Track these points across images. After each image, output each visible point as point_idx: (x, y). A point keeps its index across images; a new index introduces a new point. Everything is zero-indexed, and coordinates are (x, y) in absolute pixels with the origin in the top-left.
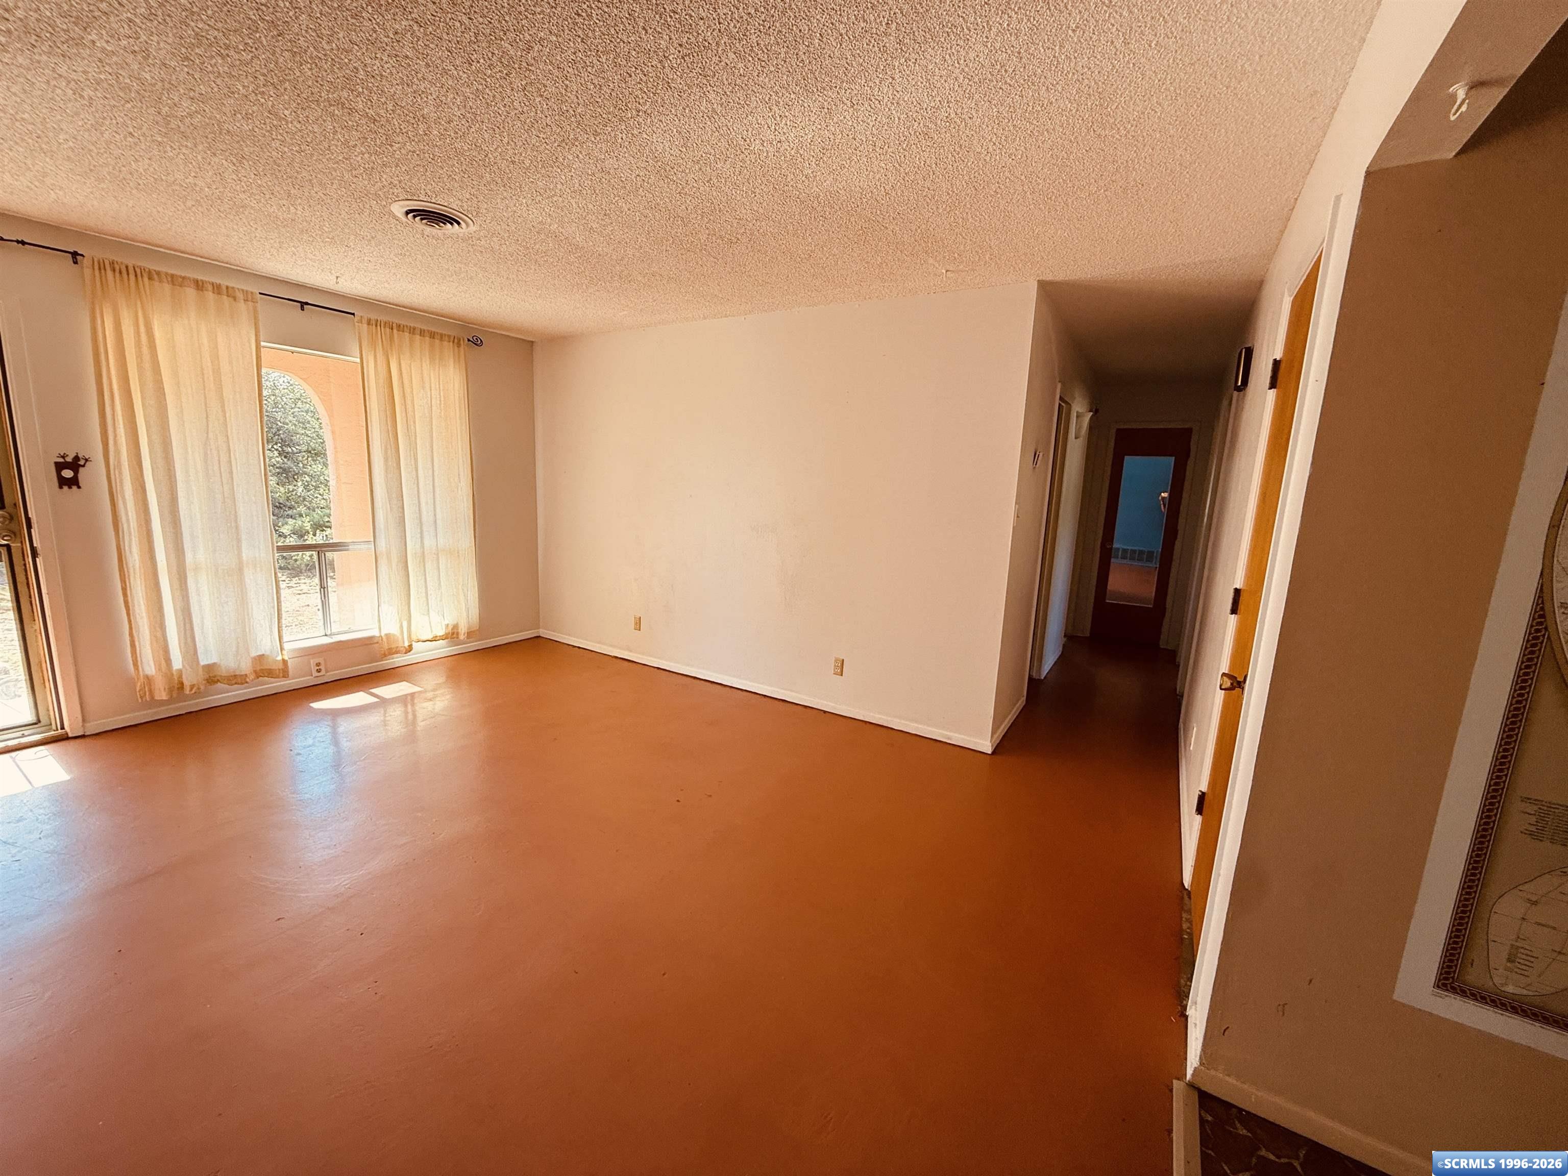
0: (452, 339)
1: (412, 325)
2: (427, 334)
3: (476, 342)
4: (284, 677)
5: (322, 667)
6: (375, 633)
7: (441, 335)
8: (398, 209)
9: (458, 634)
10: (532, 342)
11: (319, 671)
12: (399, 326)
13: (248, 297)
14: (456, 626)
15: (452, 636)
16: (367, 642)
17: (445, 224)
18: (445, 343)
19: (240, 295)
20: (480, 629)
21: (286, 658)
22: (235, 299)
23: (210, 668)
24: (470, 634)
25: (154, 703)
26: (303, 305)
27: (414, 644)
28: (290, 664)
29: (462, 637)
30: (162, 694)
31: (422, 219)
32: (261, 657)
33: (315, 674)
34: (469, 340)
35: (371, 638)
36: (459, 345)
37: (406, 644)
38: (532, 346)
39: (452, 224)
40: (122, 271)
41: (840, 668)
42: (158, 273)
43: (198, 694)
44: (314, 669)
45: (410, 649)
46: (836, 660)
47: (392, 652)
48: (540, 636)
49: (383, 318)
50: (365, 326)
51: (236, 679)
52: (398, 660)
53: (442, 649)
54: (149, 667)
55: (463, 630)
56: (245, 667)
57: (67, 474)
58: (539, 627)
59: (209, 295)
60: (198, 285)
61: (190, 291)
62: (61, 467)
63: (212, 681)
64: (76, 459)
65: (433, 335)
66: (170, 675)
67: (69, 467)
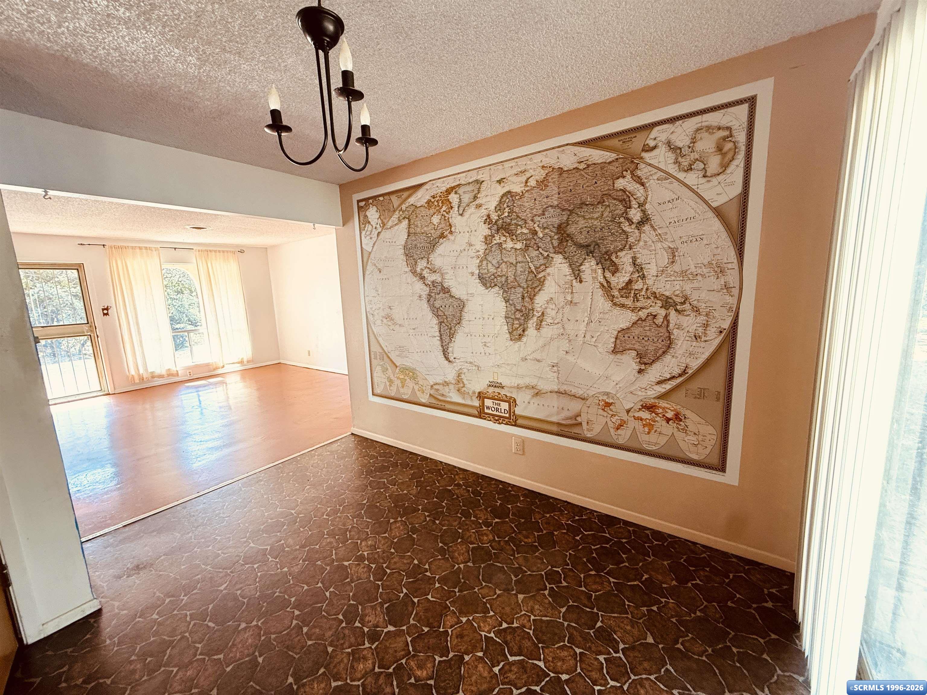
0: (231, 252)
1: (215, 249)
2: (221, 252)
3: (242, 252)
4: (177, 376)
5: (191, 373)
6: (211, 361)
7: (227, 251)
9: (243, 361)
10: (266, 248)
13: (156, 249)
14: (242, 359)
15: (241, 362)
16: (207, 365)
18: (229, 254)
19: (154, 249)
20: (253, 360)
21: (177, 370)
22: (152, 250)
23: (152, 372)
24: (248, 362)
25: (134, 384)
26: (175, 248)
27: (225, 365)
28: (179, 372)
29: (245, 363)
30: (137, 381)
32: (169, 369)
33: (189, 376)
34: (238, 251)
35: (209, 363)
36: (234, 253)
37: (222, 365)
40: (117, 248)
42: (128, 247)
43: (148, 381)
44: (188, 374)
45: (223, 367)
47: (217, 368)
48: (280, 363)
49: (204, 248)
50: (198, 252)
51: (161, 376)
52: (220, 371)
53: (238, 367)
54: (133, 372)
55: (245, 360)
56: (164, 372)
57: (105, 312)
58: (280, 359)
59: (144, 251)
60: (140, 248)
61: (138, 250)
62: (103, 310)
63: (153, 377)
64: (108, 307)
65: (223, 252)
66: (139, 375)
67: (106, 310)
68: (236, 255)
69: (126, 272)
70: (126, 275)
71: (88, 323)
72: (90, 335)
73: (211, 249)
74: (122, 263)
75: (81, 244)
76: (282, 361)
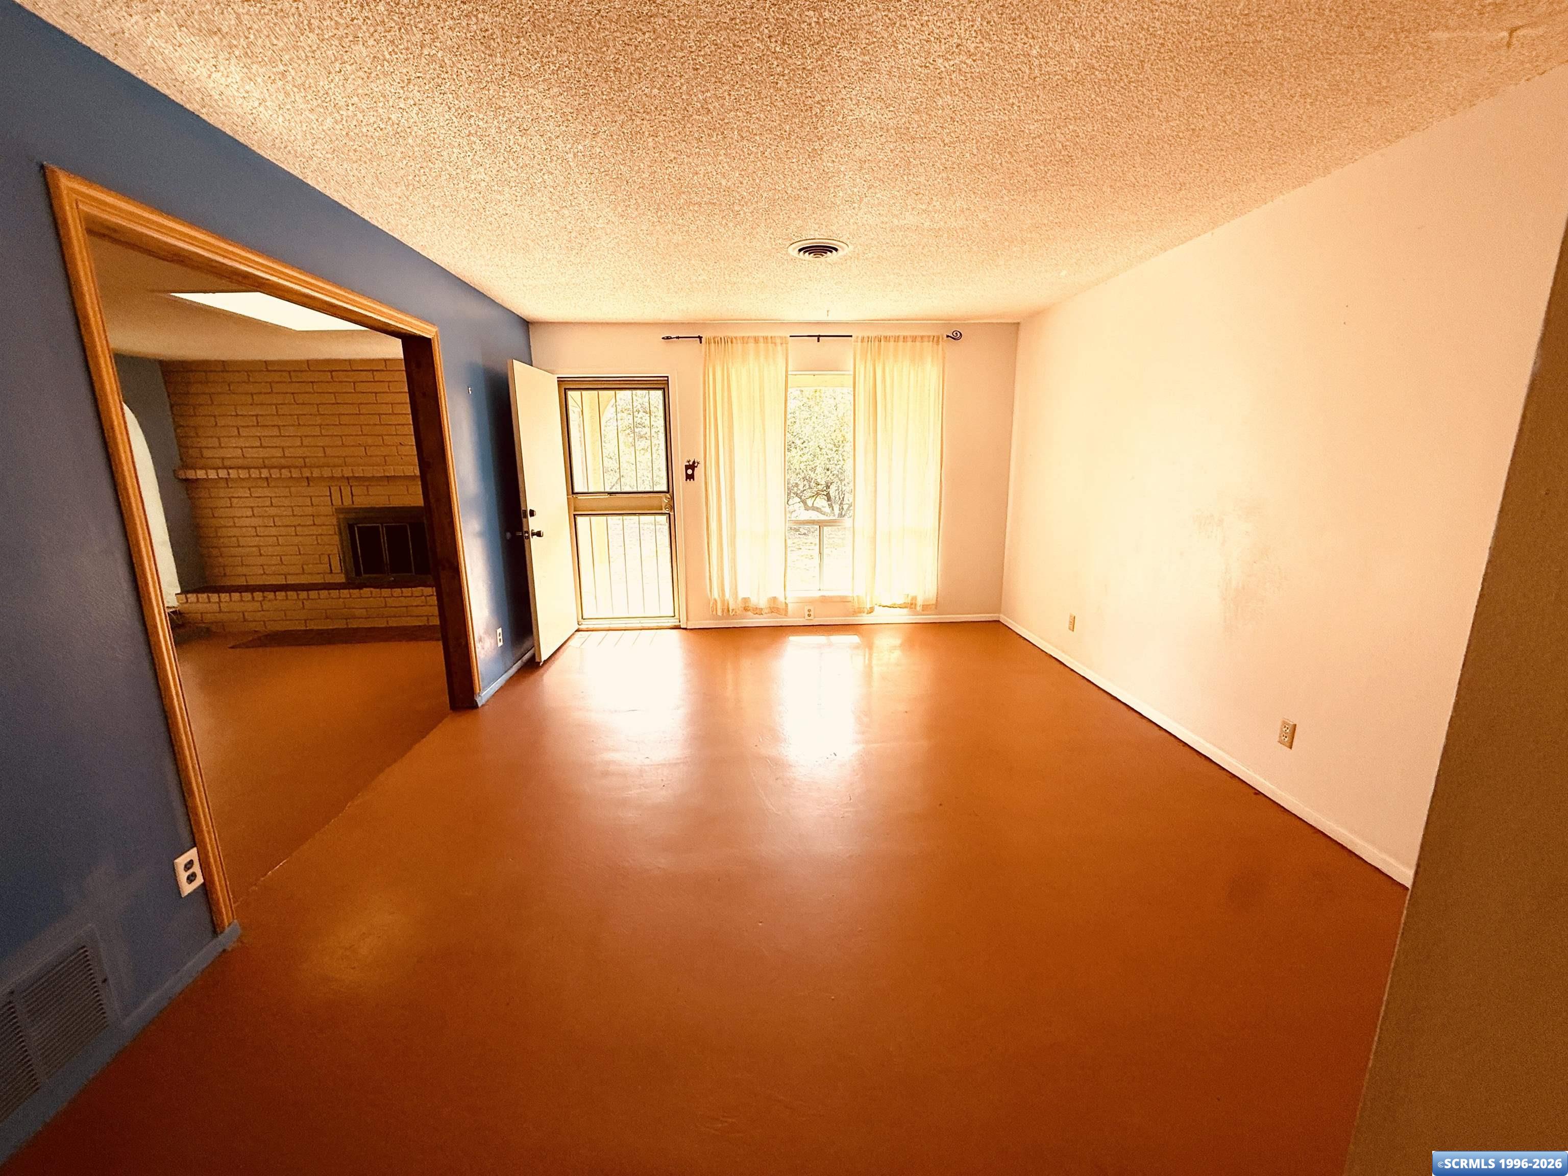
0: (931, 339)
1: (897, 334)
3: (956, 337)
4: (785, 615)
5: (812, 613)
6: (849, 594)
7: (922, 337)
8: (793, 251)
9: (916, 605)
10: (1018, 323)
11: (809, 615)
12: (886, 337)
13: (784, 341)
14: (914, 598)
15: (911, 605)
16: (843, 600)
17: (826, 253)
18: (926, 344)
19: (778, 341)
20: (937, 605)
21: (787, 602)
22: (775, 344)
23: (746, 600)
24: (925, 607)
25: (716, 616)
26: (819, 336)
27: (876, 609)
28: (790, 607)
29: (919, 608)
30: (719, 611)
31: (809, 254)
32: (775, 599)
33: (807, 617)
34: (948, 336)
35: (846, 597)
36: (938, 341)
37: (868, 606)
38: (1018, 329)
39: (831, 252)
40: (717, 341)
41: (1290, 735)
42: (736, 338)
43: (737, 617)
44: (806, 613)
45: (871, 610)
46: (1285, 724)
47: (858, 611)
48: (999, 621)
49: (872, 333)
50: (859, 343)
51: (758, 611)
52: (865, 619)
53: (904, 616)
54: (716, 595)
55: (920, 602)
56: (764, 604)
57: (690, 472)
58: (999, 612)
59: (762, 345)
60: (756, 340)
61: (752, 345)
62: (687, 467)
63: (746, 609)
64: (694, 462)
65: (914, 339)
66: (723, 601)
67: (692, 466)
68: (940, 346)
70: (726, 400)
71: (668, 492)
72: (669, 514)
73: (888, 334)
74: (723, 376)
75: (668, 338)
76: (1004, 619)
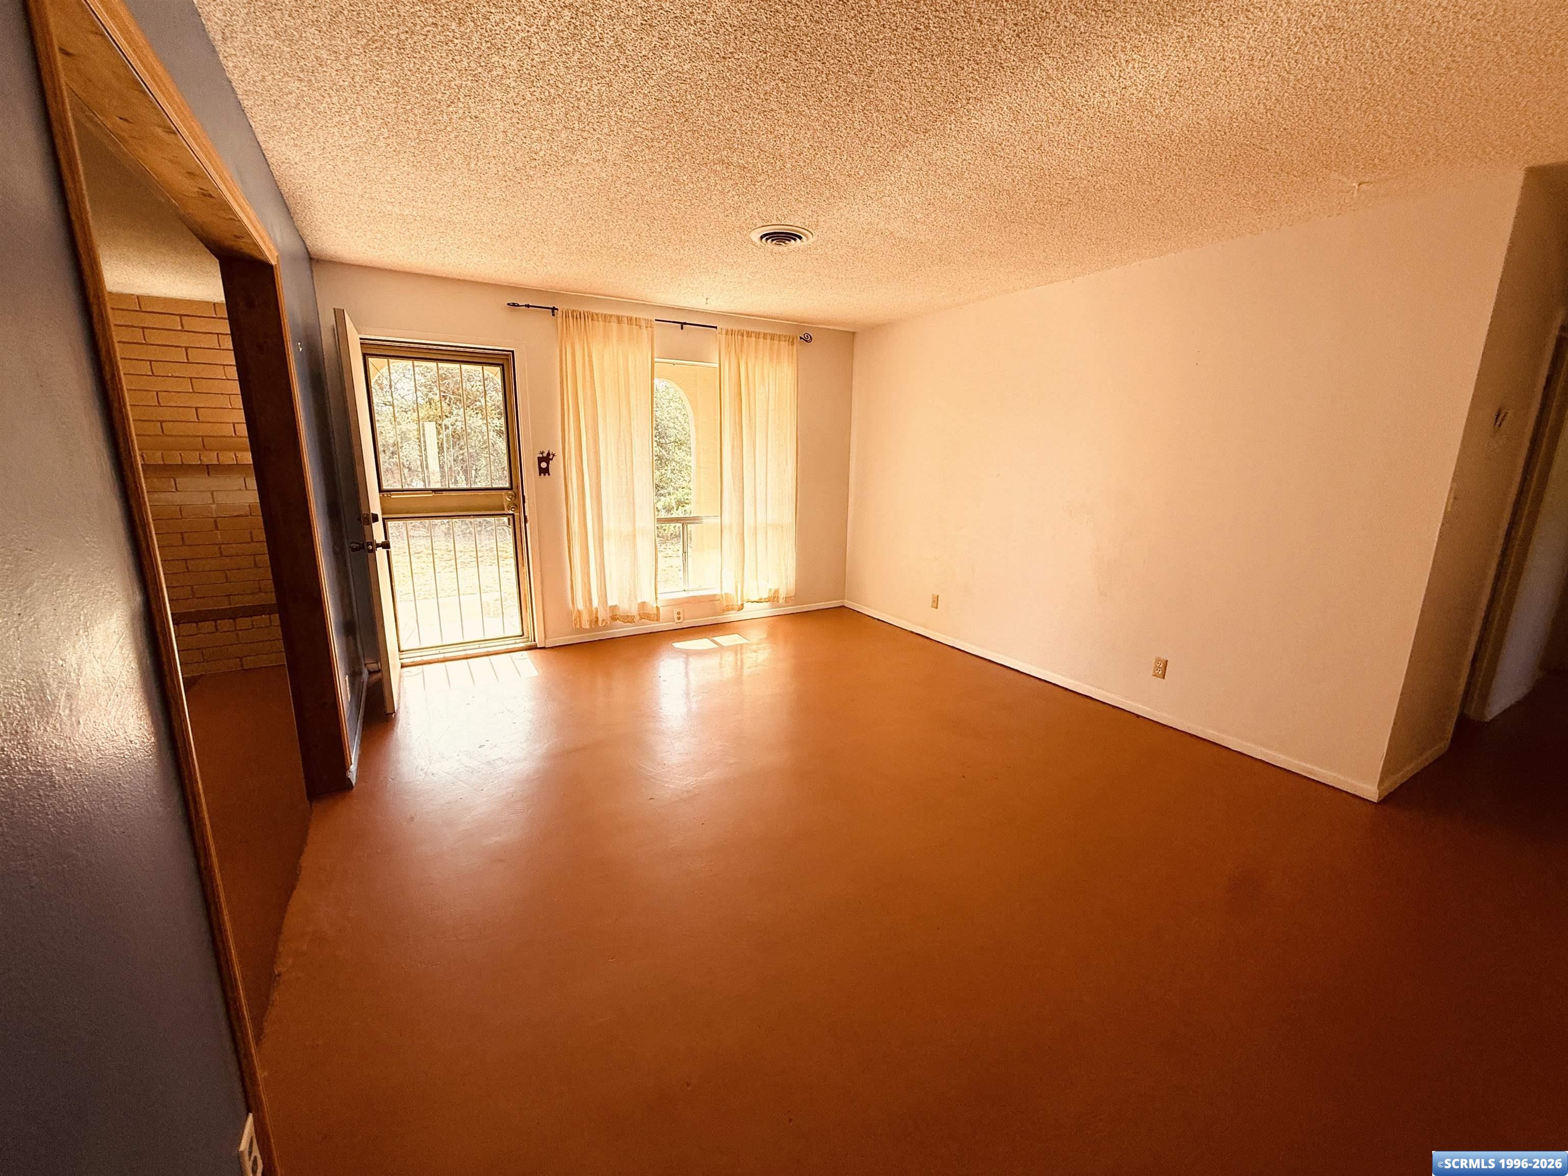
0: (787, 339)
1: (758, 331)
2: (768, 337)
3: (807, 339)
4: (657, 620)
5: (681, 616)
6: (718, 592)
7: (780, 336)
8: (755, 236)
9: (778, 597)
10: (854, 333)
11: (679, 618)
12: (748, 333)
13: (649, 324)
14: (777, 591)
15: (773, 599)
16: (712, 599)
17: (789, 241)
18: (782, 343)
19: (643, 324)
20: (795, 596)
21: (659, 606)
22: (640, 326)
23: (614, 608)
24: (787, 599)
25: (582, 630)
26: (683, 324)
27: (746, 604)
28: (661, 611)
29: (781, 601)
30: (586, 626)
31: (772, 240)
32: (644, 604)
33: (676, 620)
34: (801, 338)
35: (714, 596)
36: (793, 343)
37: (740, 603)
38: (854, 336)
39: (795, 240)
40: (578, 316)
41: (1162, 669)
42: (597, 315)
43: (606, 628)
44: (676, 616)
45: (741, 607)
46: (1158, 660)
47: (729, 609)
48: (843, 606)
49: (737, 328)
50: (724, 336)
51: (629, 619)
52: (733, 616)
53: (764, 610)
54: (580, 604)
55: (782, 594)
56: (634, 611)
57: (544, 465)
58: (844, 599)
59: (625, 326)
60: (619, 319)
61: (614, 325)
62: (540, 460)
63: (614, 618)
64: (549, 454)
65: (773, 337)
66: (590, 612)
67: (545, 460)
68: (795, 346)
69: (587, 372)
70: (588, 384)
71: (511, 489)
72: (513, 515)
73: (750, 329)
74: (583, 355)
75: (514, 305)
76: (849, 604)
